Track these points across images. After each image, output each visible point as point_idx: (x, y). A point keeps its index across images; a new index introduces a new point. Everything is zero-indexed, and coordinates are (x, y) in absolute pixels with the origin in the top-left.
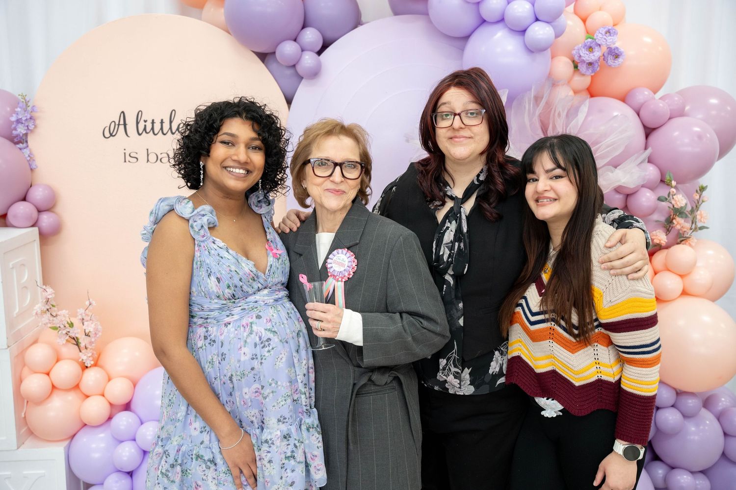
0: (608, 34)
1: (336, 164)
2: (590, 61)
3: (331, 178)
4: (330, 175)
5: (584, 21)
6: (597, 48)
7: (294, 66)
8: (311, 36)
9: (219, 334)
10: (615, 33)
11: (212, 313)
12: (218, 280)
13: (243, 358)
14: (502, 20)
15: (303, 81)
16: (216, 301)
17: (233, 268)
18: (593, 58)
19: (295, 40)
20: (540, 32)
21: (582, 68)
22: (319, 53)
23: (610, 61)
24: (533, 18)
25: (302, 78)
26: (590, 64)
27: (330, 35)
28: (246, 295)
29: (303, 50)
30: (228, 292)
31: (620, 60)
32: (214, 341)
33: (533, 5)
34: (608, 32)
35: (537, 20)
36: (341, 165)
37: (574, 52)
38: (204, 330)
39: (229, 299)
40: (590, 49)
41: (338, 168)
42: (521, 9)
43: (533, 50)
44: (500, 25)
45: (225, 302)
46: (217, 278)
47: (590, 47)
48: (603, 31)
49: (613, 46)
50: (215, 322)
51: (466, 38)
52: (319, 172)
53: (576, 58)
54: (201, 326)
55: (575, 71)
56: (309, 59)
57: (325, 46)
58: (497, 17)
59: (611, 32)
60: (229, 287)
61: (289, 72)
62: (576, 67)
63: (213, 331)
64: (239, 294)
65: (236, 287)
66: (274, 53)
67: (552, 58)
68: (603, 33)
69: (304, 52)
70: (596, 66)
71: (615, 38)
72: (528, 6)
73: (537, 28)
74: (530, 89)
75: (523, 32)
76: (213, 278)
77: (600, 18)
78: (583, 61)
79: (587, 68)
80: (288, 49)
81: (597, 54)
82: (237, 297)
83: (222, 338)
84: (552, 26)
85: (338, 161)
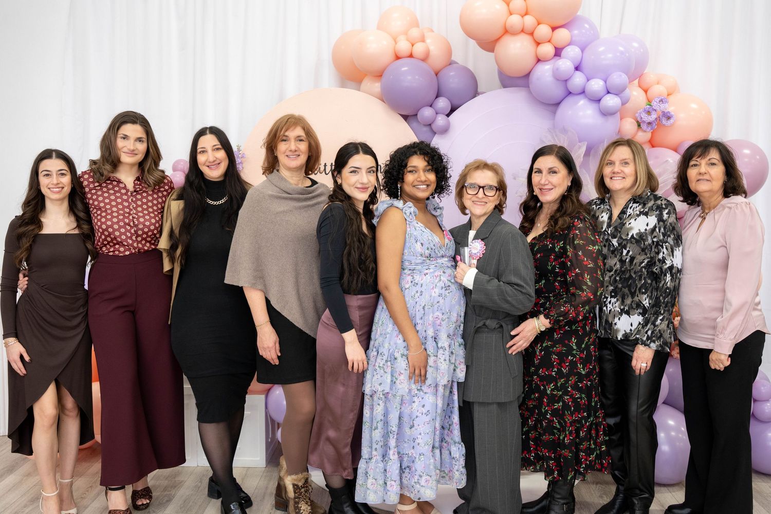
0: (661, 102)
1: (480, 187)
2: (649, 121)
3: (477, 195)
4: (477, 194)
5: (646, 91)
6: (654, 112)
7: (430, 125)
8: (443, 103)
9: (420, 279)
10: (666, 102)
11: (418, 267)
12: (422, 244)
13: (433, 294)
14: (583, 92)
15: (436, 135)
16: (420, 258)
17: (430, 238)
18: (651, 119)
19: (431, 106)
20: (611, 101)
21: (644, 126)
22: (448, 115)
23: (664, 121)
24: (606, 92)
25: (435, 133)
26: (650, 123)
27: (456, 102)
28: (437, 258)
29: (437, 114)
30: (427, 252)
31: (672, 121)
32: (417, 284)
33: (606, 82)
34: (661, 101)
35: (608, 92)
36: (483, 187)
37: (637, 115)
38: (412, 277)
39: (427, 257)
40: (649, 113)
41: (481, 189)
42: (596, 85)
43: (606, 114)
44: (582, 96)
45: (425, 259)
46: (421, 243)
47: (649, 112)
48: (658, 100)
49: (666, 111)
50: (419, 272)
51: (558, 104)
52: (470, 191)
53: (639, 119)
54: (409, 275)
55: (638, 128)
56: (441, 120)
57: (453, 110)
58: (579, 90)
59: (663, 101)
60: (428, 249)
61: (426, 129)
62: (639, 125)
63: (417, 278)
64: (433, 255)
65: (432, 249)
66: (417, 115)
67: (621, 119)
68: (658, 101)
69: (438, 115)
70: (654, 125)
71: (666, 105)
72: (601, 83)
73: (608, 99)
74: (604, 142)
75: (599, 100)
76: (419, 244)
77: (658, 90)
78: (644, 122)
79: (648, 127)
80: (427, 112)
81: (654, 116)
82: (432, 256)
83: (422, 282)
84: (620, 97)
85: (482, 185)
